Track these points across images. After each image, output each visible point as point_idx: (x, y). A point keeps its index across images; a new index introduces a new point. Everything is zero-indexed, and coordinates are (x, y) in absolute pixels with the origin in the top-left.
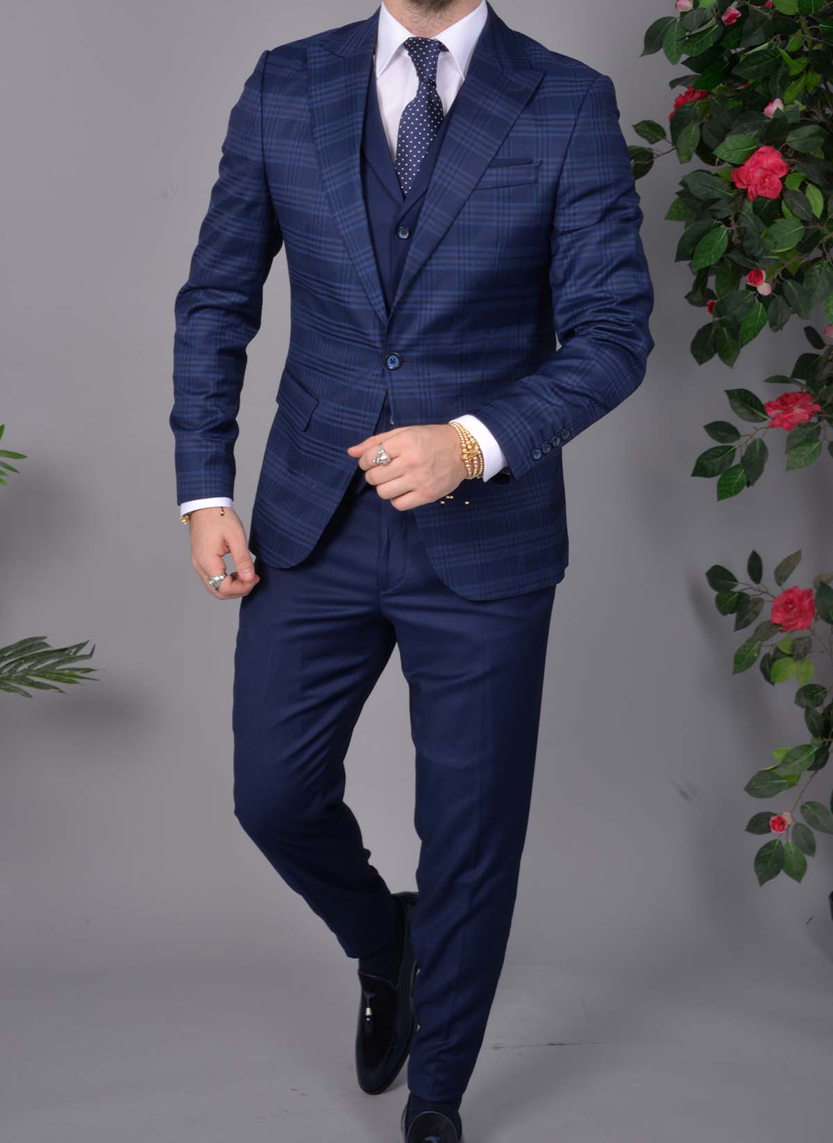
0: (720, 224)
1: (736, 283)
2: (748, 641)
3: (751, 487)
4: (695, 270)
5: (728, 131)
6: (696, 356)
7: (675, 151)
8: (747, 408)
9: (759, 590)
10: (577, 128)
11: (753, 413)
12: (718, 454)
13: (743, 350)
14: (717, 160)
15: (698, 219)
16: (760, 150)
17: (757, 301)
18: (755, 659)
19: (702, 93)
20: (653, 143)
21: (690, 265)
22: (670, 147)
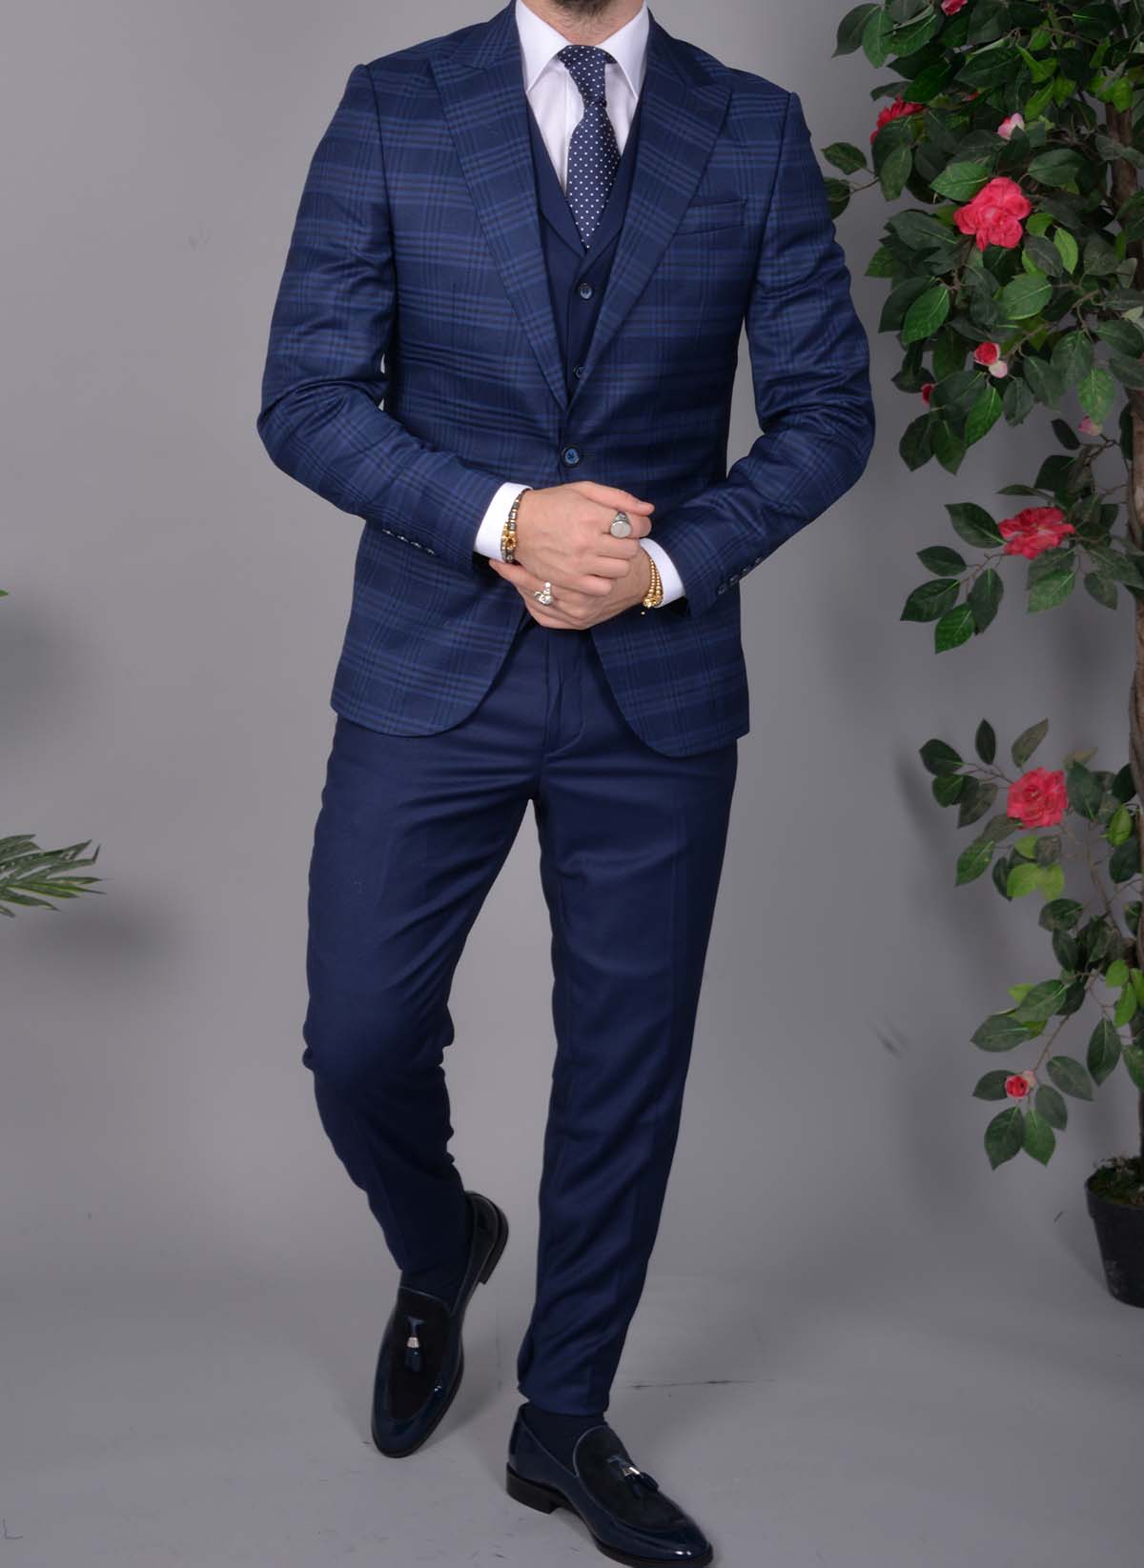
0: (939, 283)
1: (960, 363)
2: (975, 842)
3: (980, 635)
4: (905, 344)
5: (948, 157)
6: (906, 459)
7: (878, 184)
8: (975, 529)
9: (992, 773)
10: (783, 158)
11: (984, 536)
12: (935, 591)
13: (971, 451)
14: (935, 196)
15: (910, 274)
16: (994, 182)
17: (988, 384)
18: (985, 865)
19: (915, 106)
20: (849, 173)
21: (899, 337)
22: (872, 178)
